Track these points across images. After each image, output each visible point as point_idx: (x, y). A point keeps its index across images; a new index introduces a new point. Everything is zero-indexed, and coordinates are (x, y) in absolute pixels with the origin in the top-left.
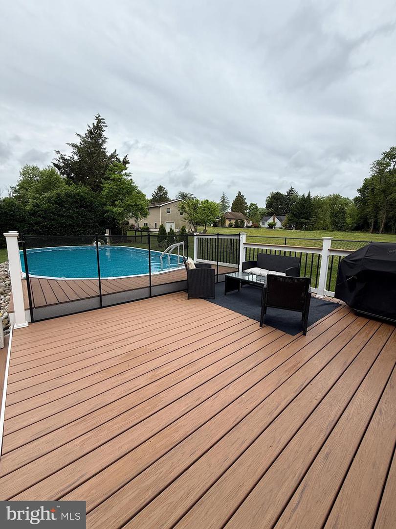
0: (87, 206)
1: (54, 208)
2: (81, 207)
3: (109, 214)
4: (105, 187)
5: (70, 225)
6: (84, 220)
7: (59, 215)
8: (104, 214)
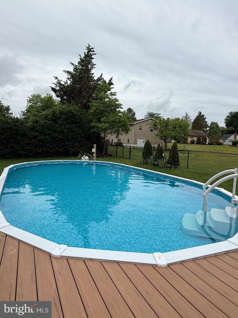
0: (77, 123)
1: (50, 124)
2: (72, 123)
3: (95, 130)
4: (93, 106)
5: (61, 139)
6: (73, 135)
7: (52, 131)
8: (90, 129)
